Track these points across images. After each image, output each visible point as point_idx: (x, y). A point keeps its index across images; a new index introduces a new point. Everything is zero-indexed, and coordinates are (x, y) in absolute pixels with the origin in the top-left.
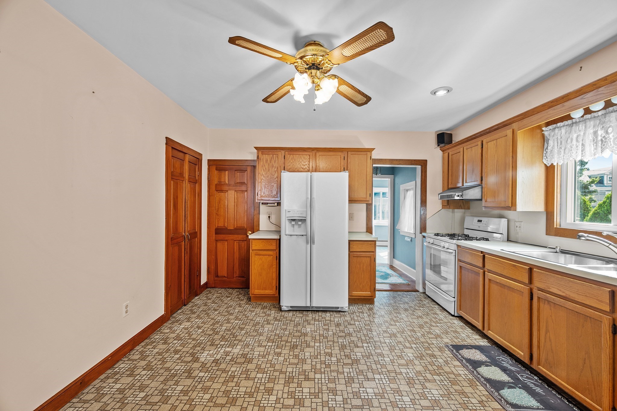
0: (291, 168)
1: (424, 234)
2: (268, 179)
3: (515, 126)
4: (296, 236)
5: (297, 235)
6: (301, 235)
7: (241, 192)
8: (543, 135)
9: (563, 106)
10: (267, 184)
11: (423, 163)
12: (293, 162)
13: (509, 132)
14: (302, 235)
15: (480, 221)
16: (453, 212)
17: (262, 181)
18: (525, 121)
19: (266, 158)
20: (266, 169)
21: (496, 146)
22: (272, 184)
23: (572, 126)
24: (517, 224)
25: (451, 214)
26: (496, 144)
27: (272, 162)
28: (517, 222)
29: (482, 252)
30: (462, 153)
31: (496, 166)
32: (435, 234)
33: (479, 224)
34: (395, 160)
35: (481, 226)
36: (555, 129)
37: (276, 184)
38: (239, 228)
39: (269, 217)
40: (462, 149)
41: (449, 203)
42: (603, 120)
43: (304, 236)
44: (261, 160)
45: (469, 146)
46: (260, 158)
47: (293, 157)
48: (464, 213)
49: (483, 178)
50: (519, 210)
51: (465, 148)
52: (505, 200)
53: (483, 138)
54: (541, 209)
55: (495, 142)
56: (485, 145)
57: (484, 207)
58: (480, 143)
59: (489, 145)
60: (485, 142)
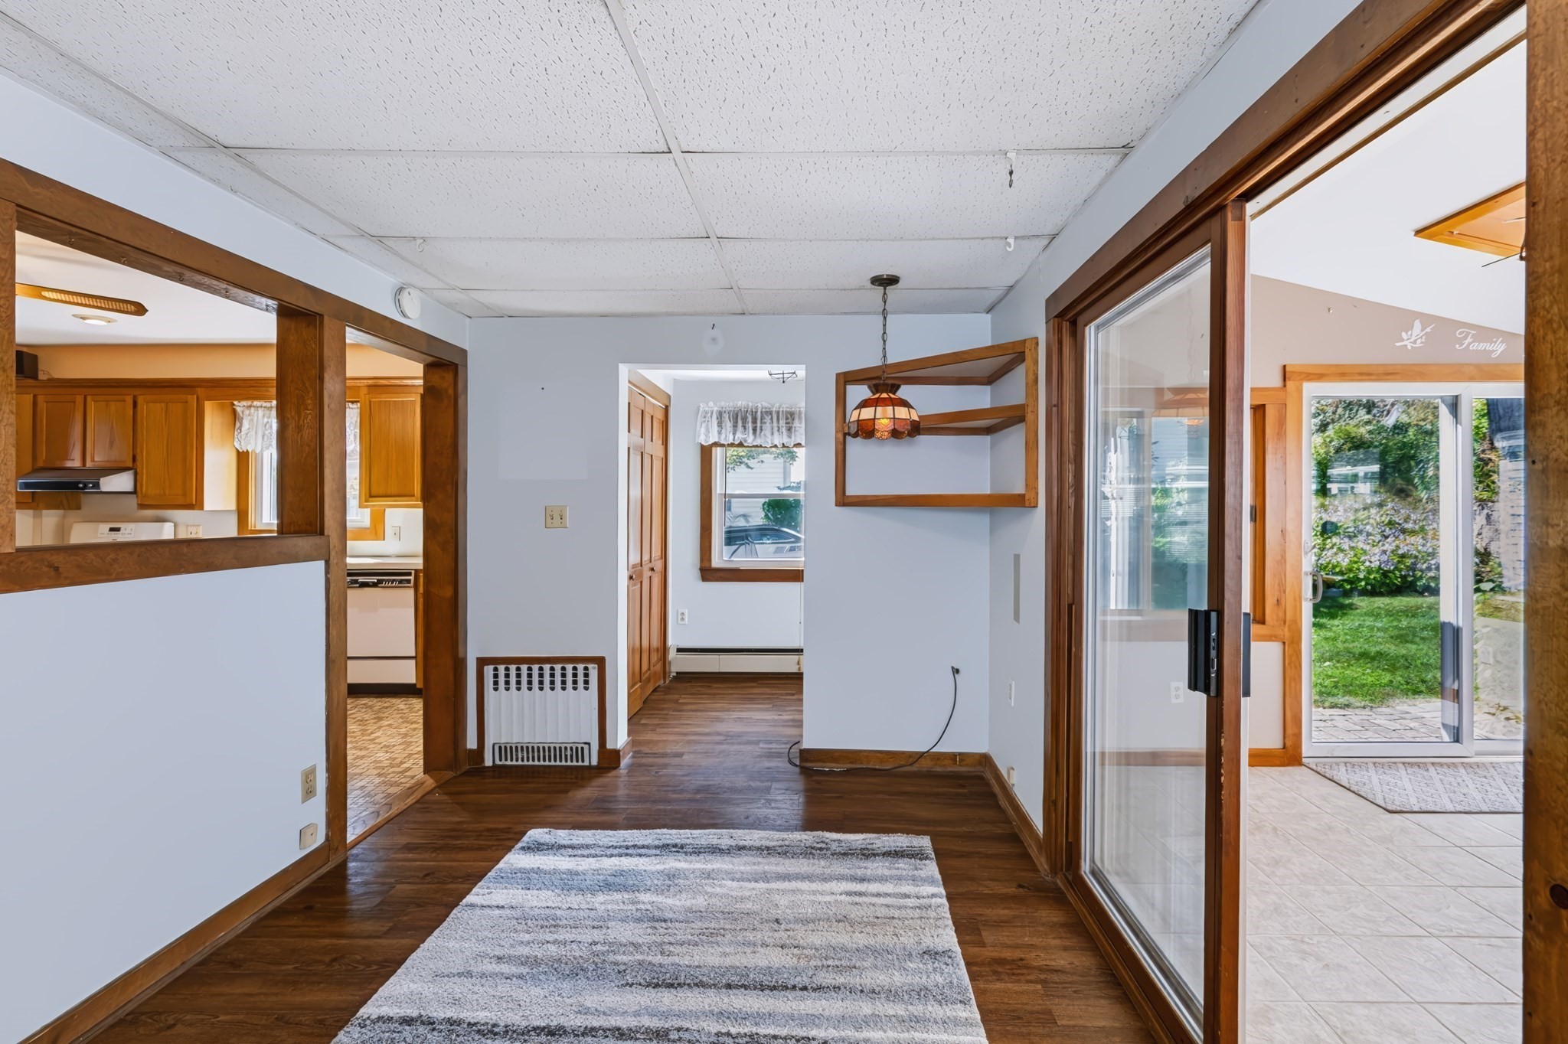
3: (200, 391)
8: (234, 412)
15: (113, 529)
16: (38, 516)
18: (217, 391)
21: (166, 413)
26: (167, 410)
30: (80, 404)
31: (165, 443)
40: (80, 398)
41: (36, 498)
45: (101, 398)
48: (64, 517)
49: (138, 458)
50: (207, 506)
51: (89, 398)
52: (184, 495)
53: (136, 392)
54: (233, 506)
55: (163, 405)
56: (143, 407)
57: (138, 504)
58: (129, 400)
59: (151, 409)
60: (140, 400)
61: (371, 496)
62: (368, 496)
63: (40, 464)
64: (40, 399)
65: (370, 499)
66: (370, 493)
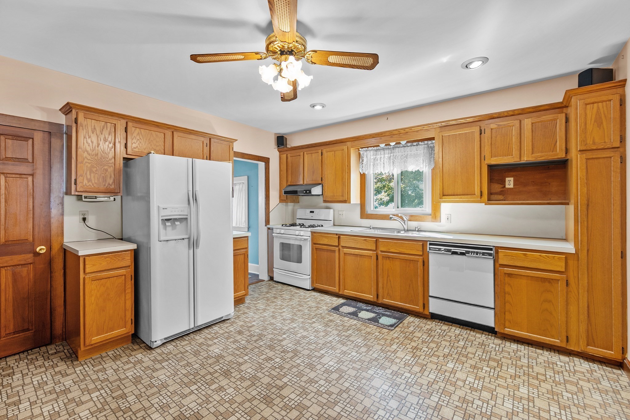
0: (137, 147)
1: (268, 226)
2: (96, 158)
3: (349, 144)
4: (174, 241)
5: (176, 240)
6: (181, 239)
7: (18, 176)
8: (359, 154)
9: (381, 139)
10: (95, 166)
11: (266, 161)
12: (140, 138)
13: (345, 148)
14: (183, 239)
15: (311, 212)
16: (287, 206)
17: (86, 160)
18: (356, 142)
19: (93, 125)
20: (92, 142)
21: (334, 156)
22: (106, 167)
23: (377, 151)
24: (341, 213)
25: (285, 207)
26: (335, 154)
27: (104, 133)
28: (340, 211)
29: (337, 234)
30: (302, 157)
31: (334, 171)
32: (282, 225)
33: (311, 215)
34: (245, 154)
35: (314, 216)
36: (367, 150)
37: (112, 168)
38: (14, 242)
39: (84, 219)
40: (302, 154)
41: (288, 198)
42: (393, 151)
43: (186, 239)
44: (82, 126)
45: (309, 152)
46: (81, 124)
47: (141, 132)
48: (294, 206)
49: (323, 179)
50: (352, 202)
51: (305, 153)
52: (343, 196)
53: (322, 148)
54: (359, 202)
55: (333, 152)
56: (325, 154)
57: (323, 201)
58: (320, 151)
59: (328, 154)
60: (324, 152)
61: (443, 195)
62: (442, 195)
63: (289, 184)
64: (289, 155)
65: (443, 197)
66: (443, 193)
